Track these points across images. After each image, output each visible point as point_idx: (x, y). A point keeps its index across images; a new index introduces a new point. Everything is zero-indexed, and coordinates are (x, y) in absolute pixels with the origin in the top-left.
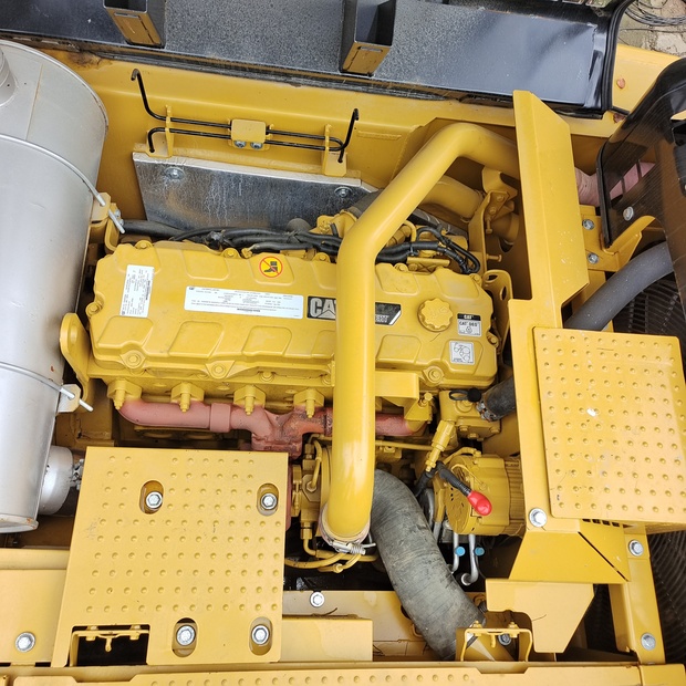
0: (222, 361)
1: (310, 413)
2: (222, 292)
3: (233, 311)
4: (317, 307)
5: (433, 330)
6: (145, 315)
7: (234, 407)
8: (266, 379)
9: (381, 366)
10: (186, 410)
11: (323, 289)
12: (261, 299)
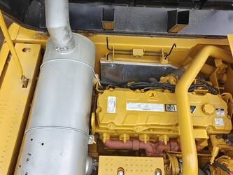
0: (139, 126)
1: (166, 143)
2: (137, 104)
3: (141, 110)
4: (168, 107)
5: (208, 114)
6: (114, 112)
7: (140, 141)
8: (151, 132)
9: (195, 127)
10: (125, 142)
11: (170, 102)
12: (150, 105)
